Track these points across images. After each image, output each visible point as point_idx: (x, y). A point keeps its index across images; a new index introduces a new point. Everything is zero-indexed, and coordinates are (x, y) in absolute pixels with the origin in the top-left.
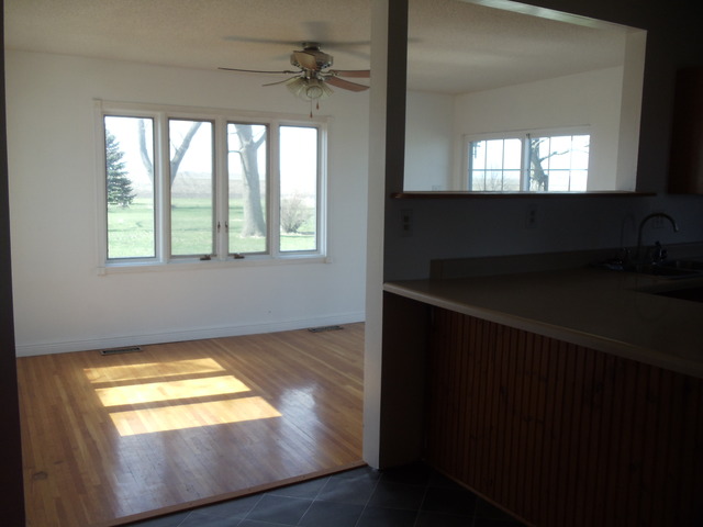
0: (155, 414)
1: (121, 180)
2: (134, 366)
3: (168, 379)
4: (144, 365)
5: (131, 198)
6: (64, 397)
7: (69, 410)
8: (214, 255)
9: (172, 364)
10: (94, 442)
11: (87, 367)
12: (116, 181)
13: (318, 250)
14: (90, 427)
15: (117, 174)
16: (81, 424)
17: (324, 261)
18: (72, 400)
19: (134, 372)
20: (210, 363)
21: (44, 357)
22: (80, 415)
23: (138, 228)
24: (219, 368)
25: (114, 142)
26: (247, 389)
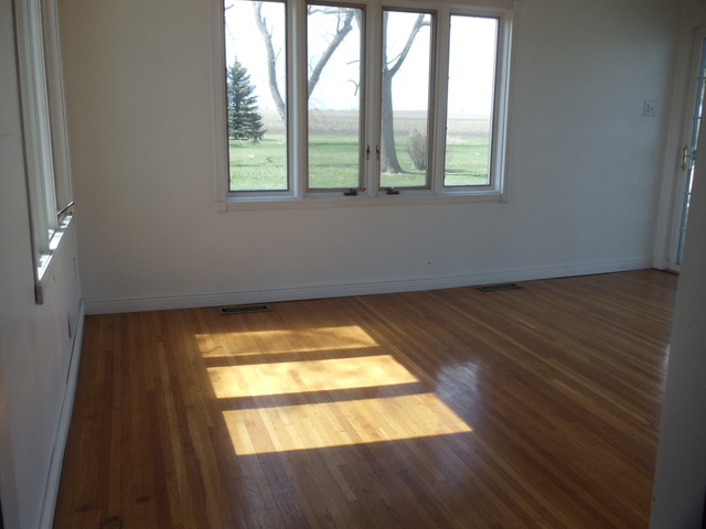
0: (285, 416)
1: (253, 115)
2: (260, 333)
3: (303, 357)
4: (272, 332)
5: (263, 133)
6: (165, 377)
7: (169, 401)
8: (362, 189)
9: (308, 333)
10: (198, 463)
11: (200, 332)
12: (247, 115)
13: (491, 185)
14: (195, 434)
15: (248, 109)
16: (183, 427)
17: (500, 199)
18: (175, 382)
19: (260, 343)
20: (356, 334)
21: (149, 314)
22: (182, 410)
23: (269, 164)
24: (371, 342)
25: (245, 76)
26: (412, 379)
